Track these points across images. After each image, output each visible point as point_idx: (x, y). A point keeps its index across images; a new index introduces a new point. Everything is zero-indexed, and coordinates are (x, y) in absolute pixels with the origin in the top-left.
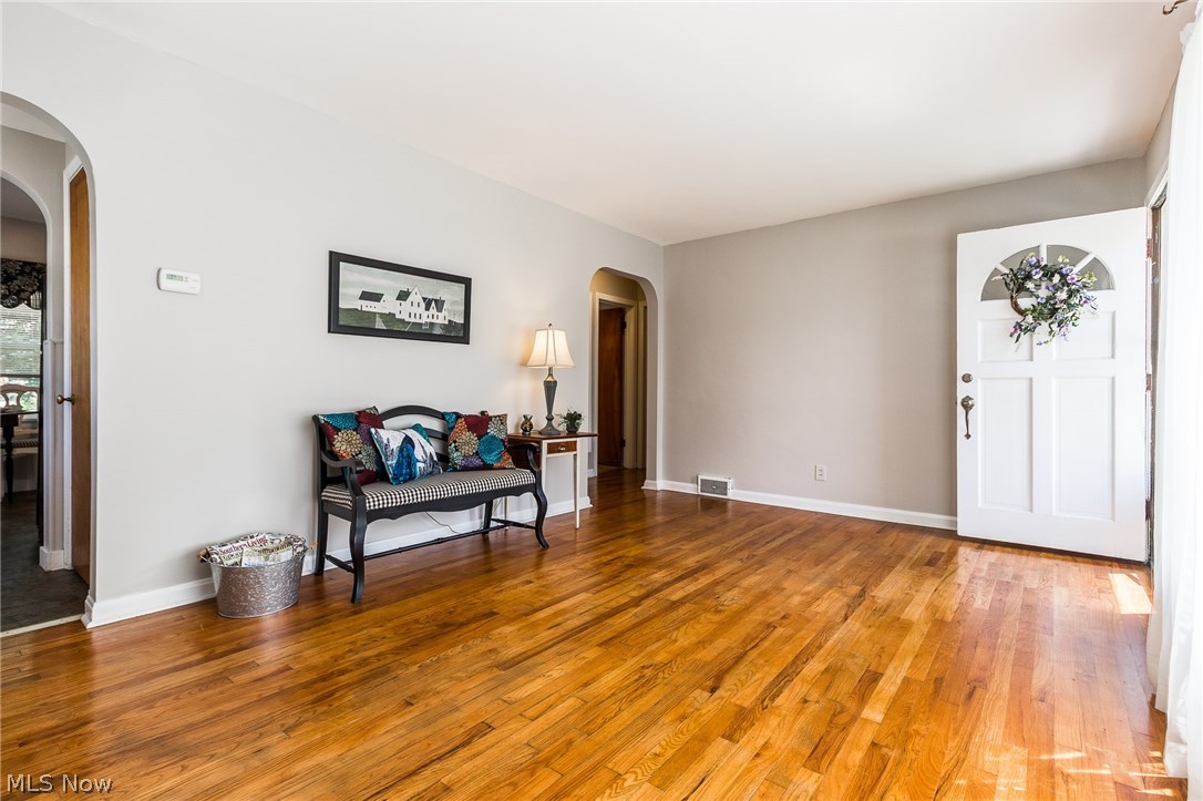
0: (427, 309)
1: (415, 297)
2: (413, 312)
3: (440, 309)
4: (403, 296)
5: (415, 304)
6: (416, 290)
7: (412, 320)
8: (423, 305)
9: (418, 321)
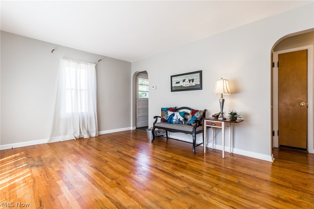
0: (190, 82)
1: (187, 80)
2: (186, 84)
3: (193, 82)
4: (184, 81)
5: (187, 82)
6: (187, 78)
7: (186, 86)
8: (189, 82)
9: (187, 86)
